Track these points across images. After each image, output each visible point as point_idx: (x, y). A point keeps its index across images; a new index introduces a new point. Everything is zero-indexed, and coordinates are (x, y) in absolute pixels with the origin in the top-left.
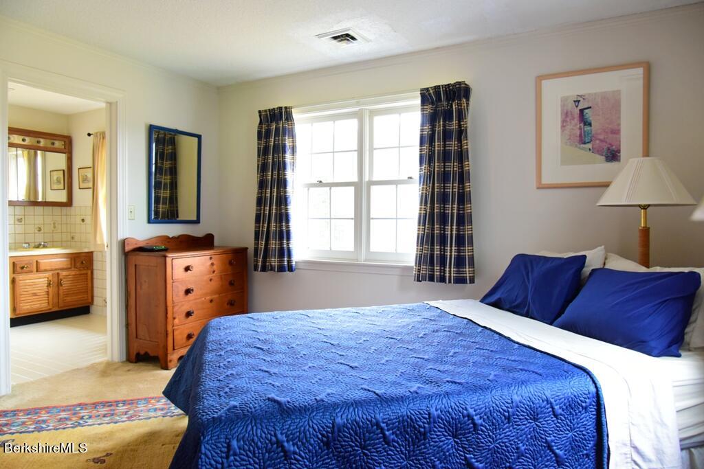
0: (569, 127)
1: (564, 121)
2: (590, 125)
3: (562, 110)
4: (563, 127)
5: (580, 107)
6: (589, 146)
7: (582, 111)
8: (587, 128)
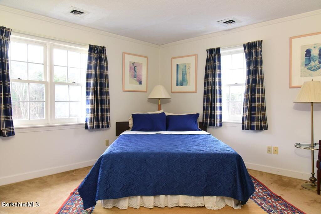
0: (131, 72)
1: (130, 70)
2: (136, 72)
3: (130, 66)
4: (130, 71)
5: (134, 66)
6: (136, 79)
7: (134, 67)
8: (135, 73)
